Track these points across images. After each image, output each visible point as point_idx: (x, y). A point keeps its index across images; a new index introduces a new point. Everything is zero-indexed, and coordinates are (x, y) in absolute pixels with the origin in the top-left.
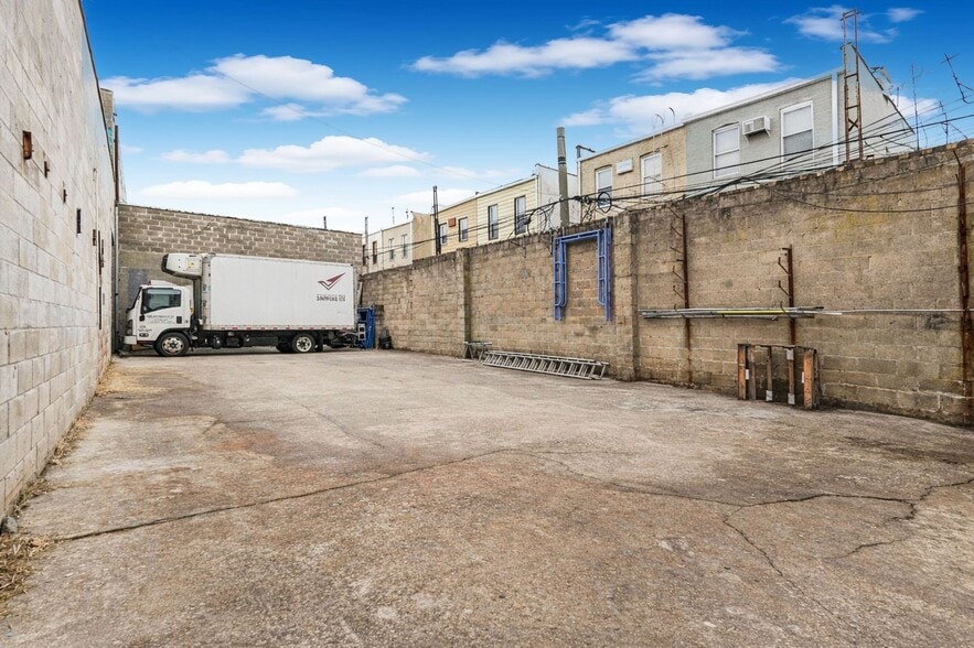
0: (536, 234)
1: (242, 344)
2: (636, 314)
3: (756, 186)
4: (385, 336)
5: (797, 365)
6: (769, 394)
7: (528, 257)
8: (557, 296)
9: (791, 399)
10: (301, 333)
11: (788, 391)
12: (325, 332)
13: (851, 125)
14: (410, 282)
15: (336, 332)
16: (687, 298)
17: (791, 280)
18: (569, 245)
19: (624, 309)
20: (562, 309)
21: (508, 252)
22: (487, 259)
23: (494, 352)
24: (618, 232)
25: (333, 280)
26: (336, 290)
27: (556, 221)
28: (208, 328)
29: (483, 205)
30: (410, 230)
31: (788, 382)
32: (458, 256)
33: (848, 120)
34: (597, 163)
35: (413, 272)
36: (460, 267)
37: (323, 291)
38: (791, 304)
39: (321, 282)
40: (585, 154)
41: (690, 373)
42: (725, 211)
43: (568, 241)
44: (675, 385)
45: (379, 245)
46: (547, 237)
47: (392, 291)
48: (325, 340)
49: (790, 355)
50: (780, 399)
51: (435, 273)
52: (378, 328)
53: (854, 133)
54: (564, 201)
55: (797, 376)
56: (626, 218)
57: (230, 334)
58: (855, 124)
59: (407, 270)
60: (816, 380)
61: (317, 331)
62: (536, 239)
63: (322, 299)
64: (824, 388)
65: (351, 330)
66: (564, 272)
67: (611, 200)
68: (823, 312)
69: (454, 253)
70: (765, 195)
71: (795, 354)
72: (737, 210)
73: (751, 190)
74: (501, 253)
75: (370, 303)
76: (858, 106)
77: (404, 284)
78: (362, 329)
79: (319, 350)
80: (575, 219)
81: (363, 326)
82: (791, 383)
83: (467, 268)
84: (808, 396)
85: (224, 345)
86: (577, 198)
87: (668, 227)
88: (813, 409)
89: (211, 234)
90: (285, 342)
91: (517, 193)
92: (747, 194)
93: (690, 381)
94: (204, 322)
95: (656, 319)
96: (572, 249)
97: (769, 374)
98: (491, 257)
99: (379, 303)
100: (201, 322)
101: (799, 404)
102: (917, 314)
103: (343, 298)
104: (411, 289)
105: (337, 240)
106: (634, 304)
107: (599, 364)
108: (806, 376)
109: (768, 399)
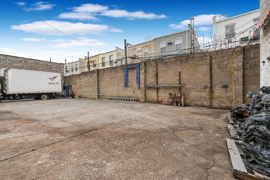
0: (119, 66)
1: (21, 98)
2: (145, 87)
3: (173, 57)
4: (72, 94)
5: (180, 98)
6: (175, 104)
7: (116, 72)
8: (125, 83)
9: (179, 105)
10: (43, 94)
11: (178, 103)
12: (52, 93)
13: (192, 45)
14: (80, 79)
15: (55, 93)
16: (157, 83)
17: (180, 78)
18: (128, 69)
19: (142, 85)
20: (126, 85)
21: (110, 71)
22: (104, 73)
23: (106, 97)
24: (141, 66)
25: (54, 78)
26: (55, 81)
27: (124, 63)
28: (8, 93)
29: (101, 57)
30: (78, 64)
31: (178, 101)
32: (95, 71)
33: (191, 44)
34: (132, 48)
35: (81, 76)
36: (96, 75)
37: (50, 81)
38: (180, 84)
39: (50, 78)
40: (129, 46)
41: (158, 100)
42: (166, 63)
43: (128, 68)
44: (155, 103)
45: (68, 68)
46: (122, 67)
47: (74, 81)
48: (52, 96)
49: (179, 96)
50: (177, 105)
51: (88, 76)
52: (70, 92)
53: (192, 47)
54: (126, 58)
55: (180, 100)
56: (143, 63)
57: (16, 95)
58: (193, 45)
59: (79, 75)
60: (184, 100)
61: (49, 93)
62: (119, 68)
63: (50, 84)
64: (186, 102)
65: (61, 93)
66: (127, 76)
67: (138, 58)
68: (186, 86)
69: (94, 71)
70: (175, 59)
71: (180, 95)
72: (169, 62)
73: (171, 58)
74: (108, 71)
75: (67, 85)
76: (194, 40)
77: (79, 79)
78: (64, 92)
79: (50, 99)
80: (129, 63)
81: (64, 91)
82: (179, 102)
83: (98, 75)
84: (183, 104)
85: (14, 99)
86: (130, 57)
87: (153, 66)
88: (184, 106)
89: (7, 62)
90: (38, 96)
91: (110, 54)
92: (171, 59)
93: (158, 102)
94: (6, 91)
95: (150, 88)
96: (129, 70)
97: (175, 100)
98: (105, 72)
99: (71, 84)
100: (5, 91)
101: (181, 105)
102: (202, 86)
103: (58, 83)
104: (80, 80)
105: (56, 65)
106: (145, 84)
107: (135, 99)
108: (182, 100)
109: (175, 105)
